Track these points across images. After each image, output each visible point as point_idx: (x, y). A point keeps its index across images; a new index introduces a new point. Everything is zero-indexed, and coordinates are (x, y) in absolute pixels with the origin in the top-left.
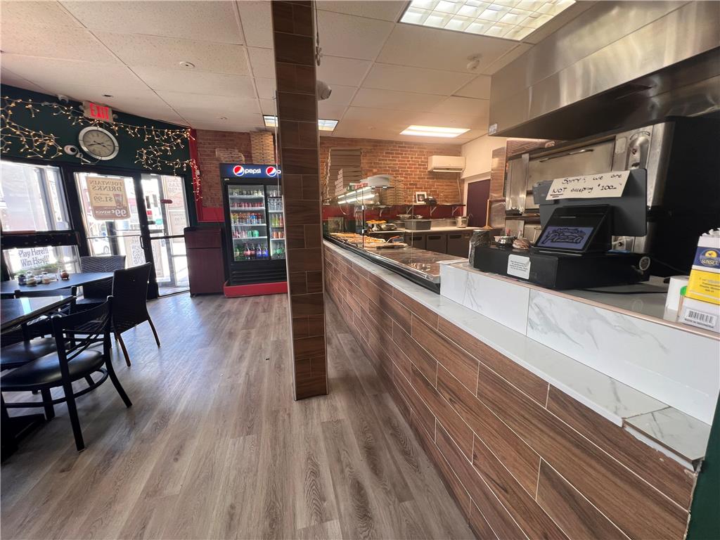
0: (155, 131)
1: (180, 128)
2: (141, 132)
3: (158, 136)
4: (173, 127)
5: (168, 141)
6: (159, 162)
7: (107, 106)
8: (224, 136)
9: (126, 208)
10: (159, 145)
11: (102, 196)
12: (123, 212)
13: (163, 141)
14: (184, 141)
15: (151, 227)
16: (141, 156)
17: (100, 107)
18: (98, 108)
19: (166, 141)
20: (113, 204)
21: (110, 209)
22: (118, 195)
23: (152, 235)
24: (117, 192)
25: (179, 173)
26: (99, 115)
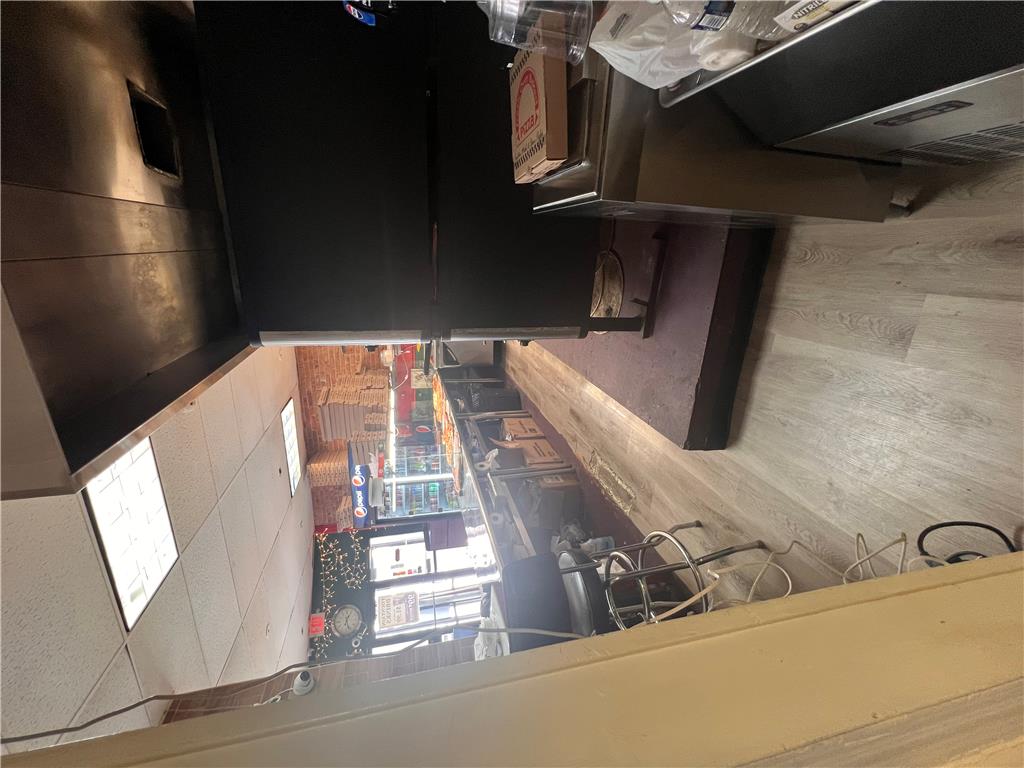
0: (325, 570)
1: (316, 545)
2: (328, 584)
3: (330, 568)
4: (317, 553)
5: (332, 556)
6: (356, 565)
7: (309, 619)
8: (317, 501)
9: (407, 595)
10: (339, 565)
11: (397, 614)
12: (411, 597)
13: (334, 562)
14: (329, 540)
15: (424, 571)
16: (353, 583)
17: (312, 624)
18: (313, 626)
19: (333, 559)
20: (403, 606)
21: (408, 609)
22: (394, 602)
23: (432, 571)
24: (392, 602)
25: (366, 544)
26: (320, 625)
